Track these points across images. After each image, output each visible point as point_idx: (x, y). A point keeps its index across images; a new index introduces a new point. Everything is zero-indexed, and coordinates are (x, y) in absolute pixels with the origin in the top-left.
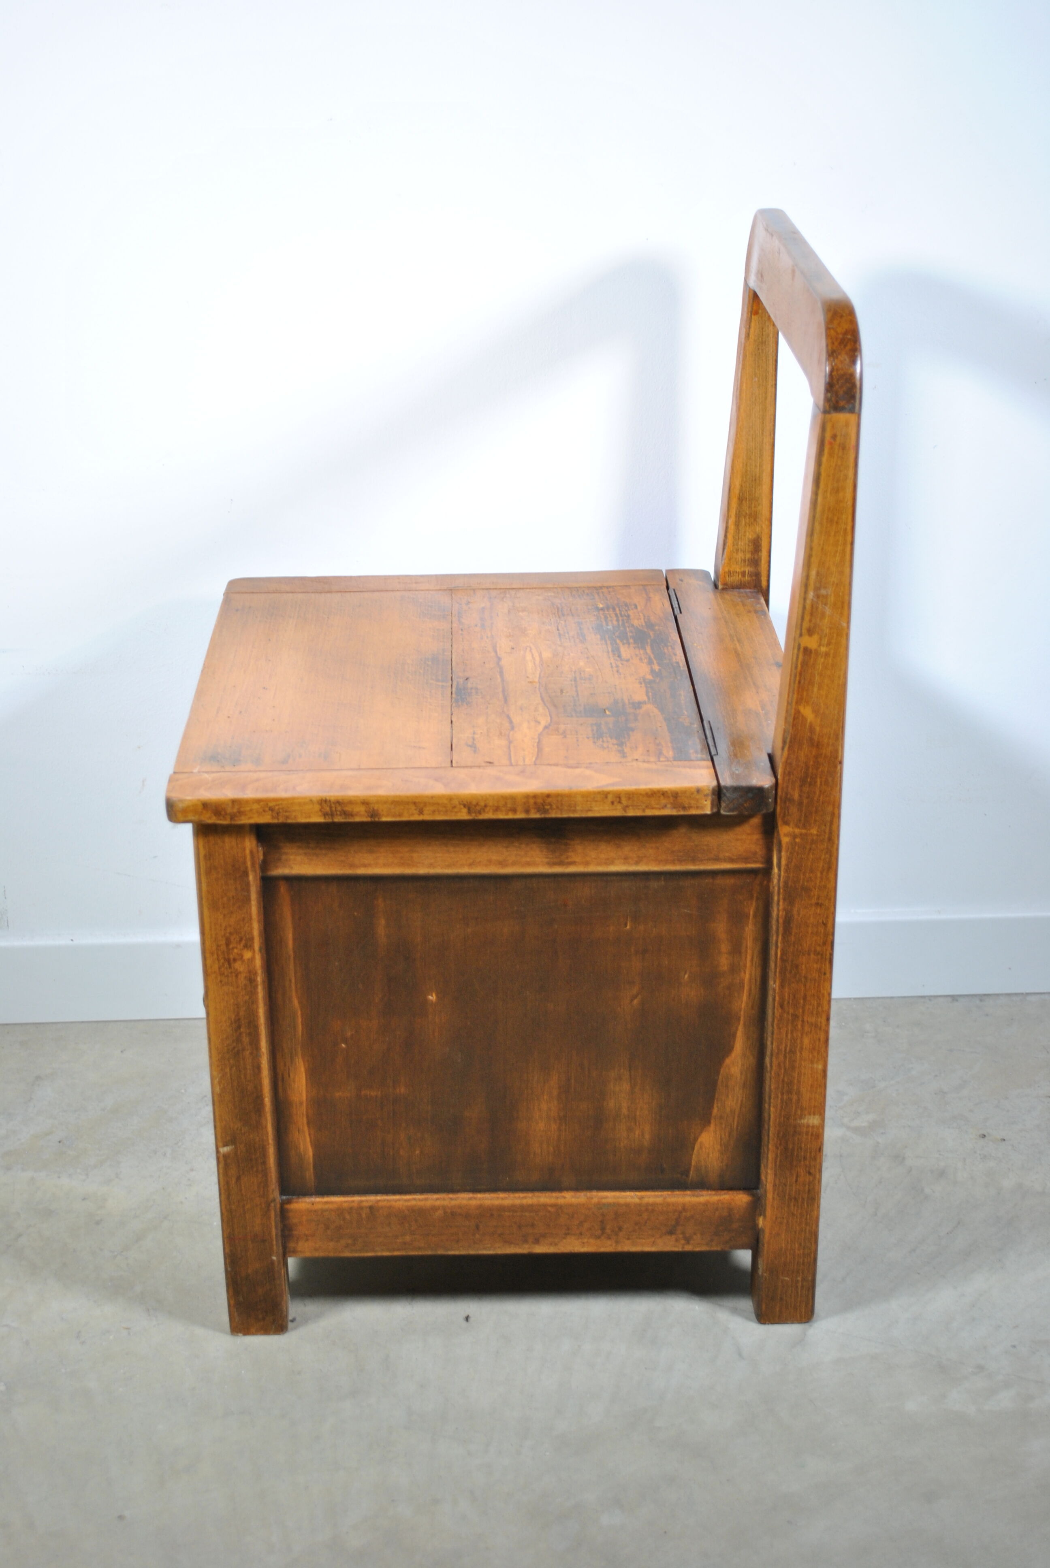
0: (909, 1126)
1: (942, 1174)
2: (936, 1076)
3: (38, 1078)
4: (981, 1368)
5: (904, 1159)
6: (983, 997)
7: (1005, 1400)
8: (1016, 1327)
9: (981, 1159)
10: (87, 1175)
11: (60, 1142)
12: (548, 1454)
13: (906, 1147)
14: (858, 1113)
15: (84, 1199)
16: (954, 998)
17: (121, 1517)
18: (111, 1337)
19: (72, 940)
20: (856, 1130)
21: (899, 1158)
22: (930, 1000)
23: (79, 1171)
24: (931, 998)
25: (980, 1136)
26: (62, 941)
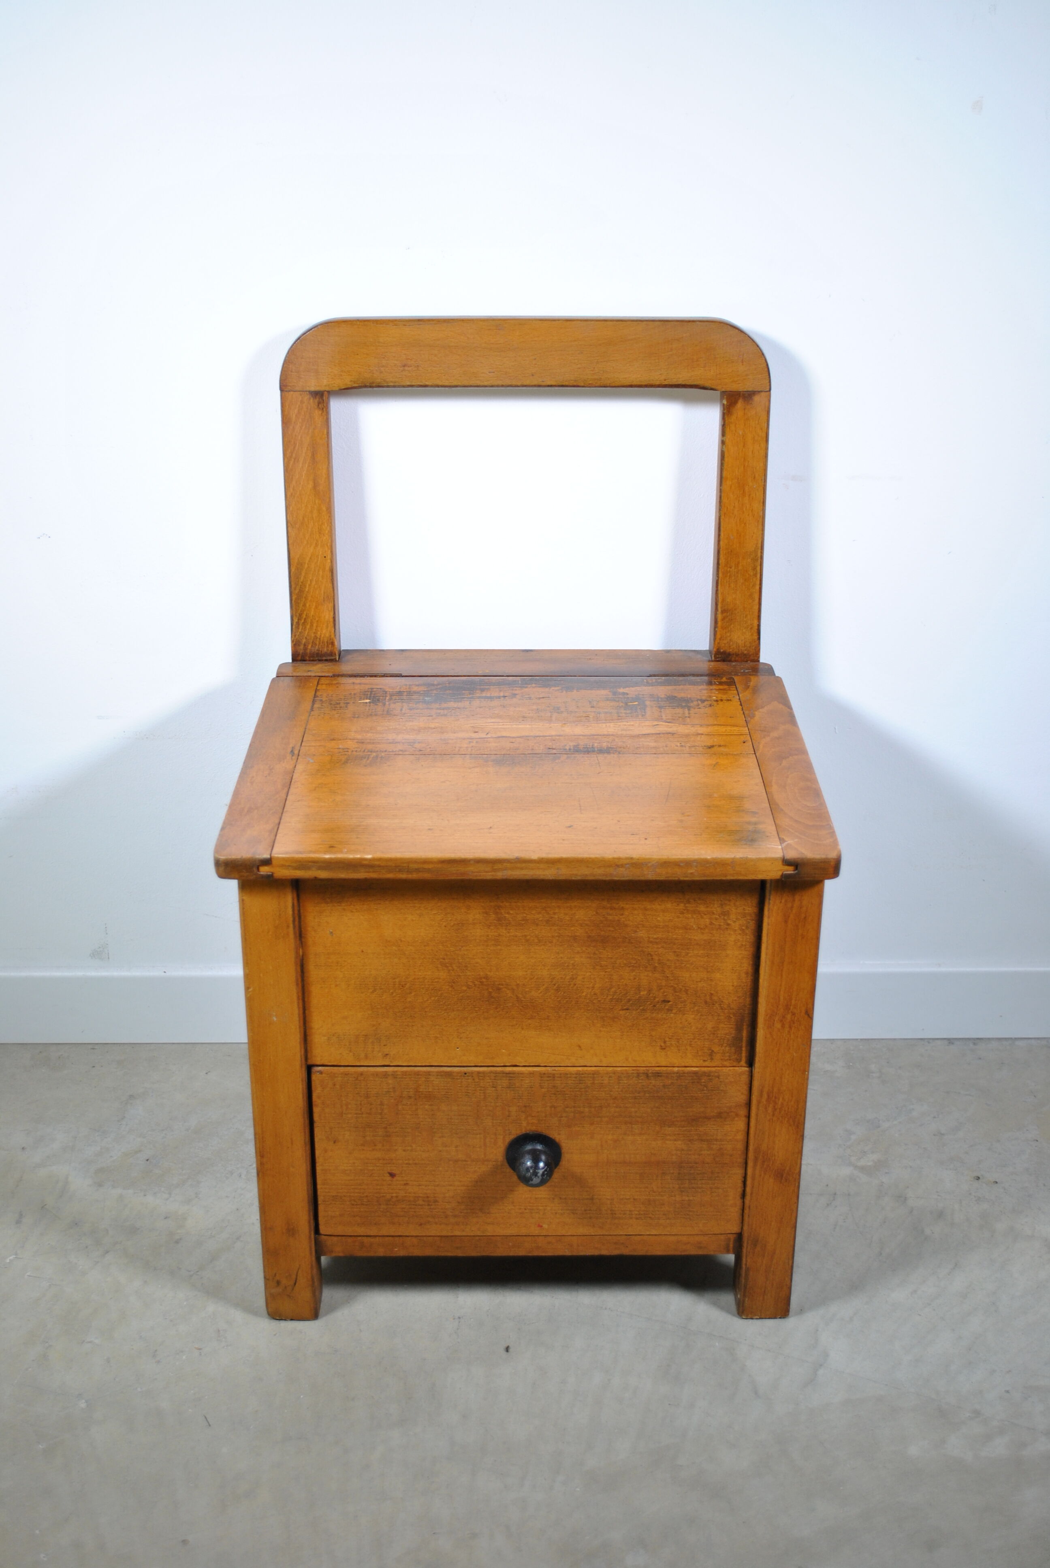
0: (911, 1167)
1: (940, 1215)
2: (934, 1117)
3: (131, 1097)
4: (977, 1413)
5: (906, 1199)
6: (976, 1041)
7: (999, 1447)
8: (1010, 1371)
9: (976, 1201)
10: (170, 1194)
11: (147, 1160)
12: (578, 1489)
13: (908, 1187)
14: (864, 1152)
15: (166, 1218)
16: (950, 1041)
17: (185, 1542)
18: (184, 1357)
19: (165, 972)
20: (862, 1169)
21: (901, 1198)
22: (929, 1042)
23: (163, 1189)
24: (929, 1040)
25: (974, 1177)
26: (157, 973)
